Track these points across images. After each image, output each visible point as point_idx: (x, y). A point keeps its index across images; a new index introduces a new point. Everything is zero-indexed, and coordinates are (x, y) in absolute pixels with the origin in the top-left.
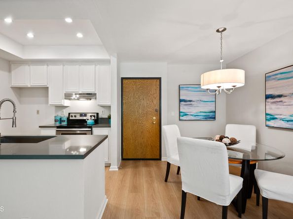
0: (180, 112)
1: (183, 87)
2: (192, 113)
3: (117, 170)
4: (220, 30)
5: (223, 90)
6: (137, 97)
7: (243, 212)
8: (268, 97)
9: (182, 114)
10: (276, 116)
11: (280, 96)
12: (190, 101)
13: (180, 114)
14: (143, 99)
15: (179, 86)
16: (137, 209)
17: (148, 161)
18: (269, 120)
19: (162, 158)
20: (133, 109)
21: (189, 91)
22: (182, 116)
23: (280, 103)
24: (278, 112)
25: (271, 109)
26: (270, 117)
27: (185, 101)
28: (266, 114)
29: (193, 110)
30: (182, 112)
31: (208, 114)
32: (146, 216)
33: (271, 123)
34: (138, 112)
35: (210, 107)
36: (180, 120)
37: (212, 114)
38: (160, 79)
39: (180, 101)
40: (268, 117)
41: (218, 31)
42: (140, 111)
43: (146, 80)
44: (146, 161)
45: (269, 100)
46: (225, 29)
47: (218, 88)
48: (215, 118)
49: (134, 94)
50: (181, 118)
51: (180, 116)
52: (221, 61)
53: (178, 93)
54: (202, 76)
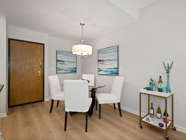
0: (57, 68)
1: (59, 52)
2: (64, 69)
3: (6, 116)
4: (82, 24)
5: (83, 56)
6: (24, 55)
7: (92, 115)
8: (99, 61)
9: (58, 69)
10: (102, 70)
11: (103, 61)
12: (63, 61)
13: (57, 69)
14: (30, 58)
15: (57, 51)
16: (34, 135)
17: (34, 104)
18: (99, 71)
19: (45, 99)
20: (20, 65)
21: (63, 55)
22: (58, 71)
23: (103, 64)
24: (102, 68)
25: (100, 66)
26: (100, 70)
27: (60, 61)
28: (98, 69)
29: (65, 67)
30: (58, 68)
31: (73, 69)
32: (42, 136)
33: (100, 73)
34: (25, 67)
35: (73, 66)
36: (57, 73)
37: (75, 69)
38: (43, 45)
39: (57, 61)
40: (99, 70)
41: (81, 24)
42: (27, 67)
43: (32, 44)
44: (32, 104)
45: (99, 62)
46: (84, 24)
47: (81, 55)
48: (76, 72)
49: (21, 53)
50: (58, 72)
51: (57, 70)
52: (82, 40)
53: (56, 56)
54: (73, 47)
